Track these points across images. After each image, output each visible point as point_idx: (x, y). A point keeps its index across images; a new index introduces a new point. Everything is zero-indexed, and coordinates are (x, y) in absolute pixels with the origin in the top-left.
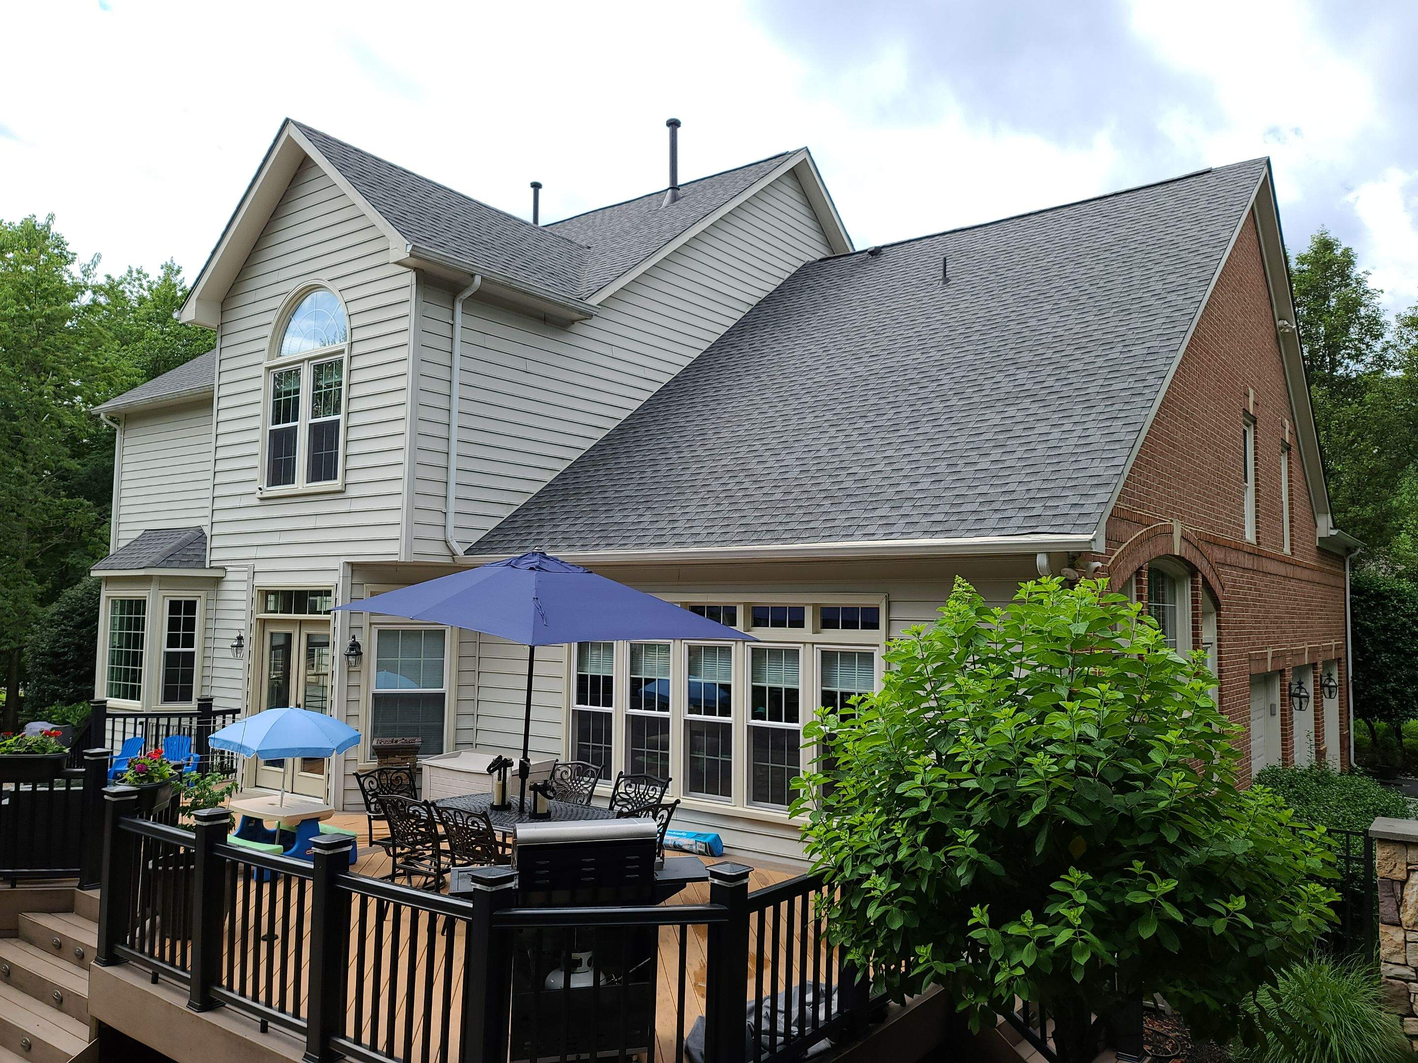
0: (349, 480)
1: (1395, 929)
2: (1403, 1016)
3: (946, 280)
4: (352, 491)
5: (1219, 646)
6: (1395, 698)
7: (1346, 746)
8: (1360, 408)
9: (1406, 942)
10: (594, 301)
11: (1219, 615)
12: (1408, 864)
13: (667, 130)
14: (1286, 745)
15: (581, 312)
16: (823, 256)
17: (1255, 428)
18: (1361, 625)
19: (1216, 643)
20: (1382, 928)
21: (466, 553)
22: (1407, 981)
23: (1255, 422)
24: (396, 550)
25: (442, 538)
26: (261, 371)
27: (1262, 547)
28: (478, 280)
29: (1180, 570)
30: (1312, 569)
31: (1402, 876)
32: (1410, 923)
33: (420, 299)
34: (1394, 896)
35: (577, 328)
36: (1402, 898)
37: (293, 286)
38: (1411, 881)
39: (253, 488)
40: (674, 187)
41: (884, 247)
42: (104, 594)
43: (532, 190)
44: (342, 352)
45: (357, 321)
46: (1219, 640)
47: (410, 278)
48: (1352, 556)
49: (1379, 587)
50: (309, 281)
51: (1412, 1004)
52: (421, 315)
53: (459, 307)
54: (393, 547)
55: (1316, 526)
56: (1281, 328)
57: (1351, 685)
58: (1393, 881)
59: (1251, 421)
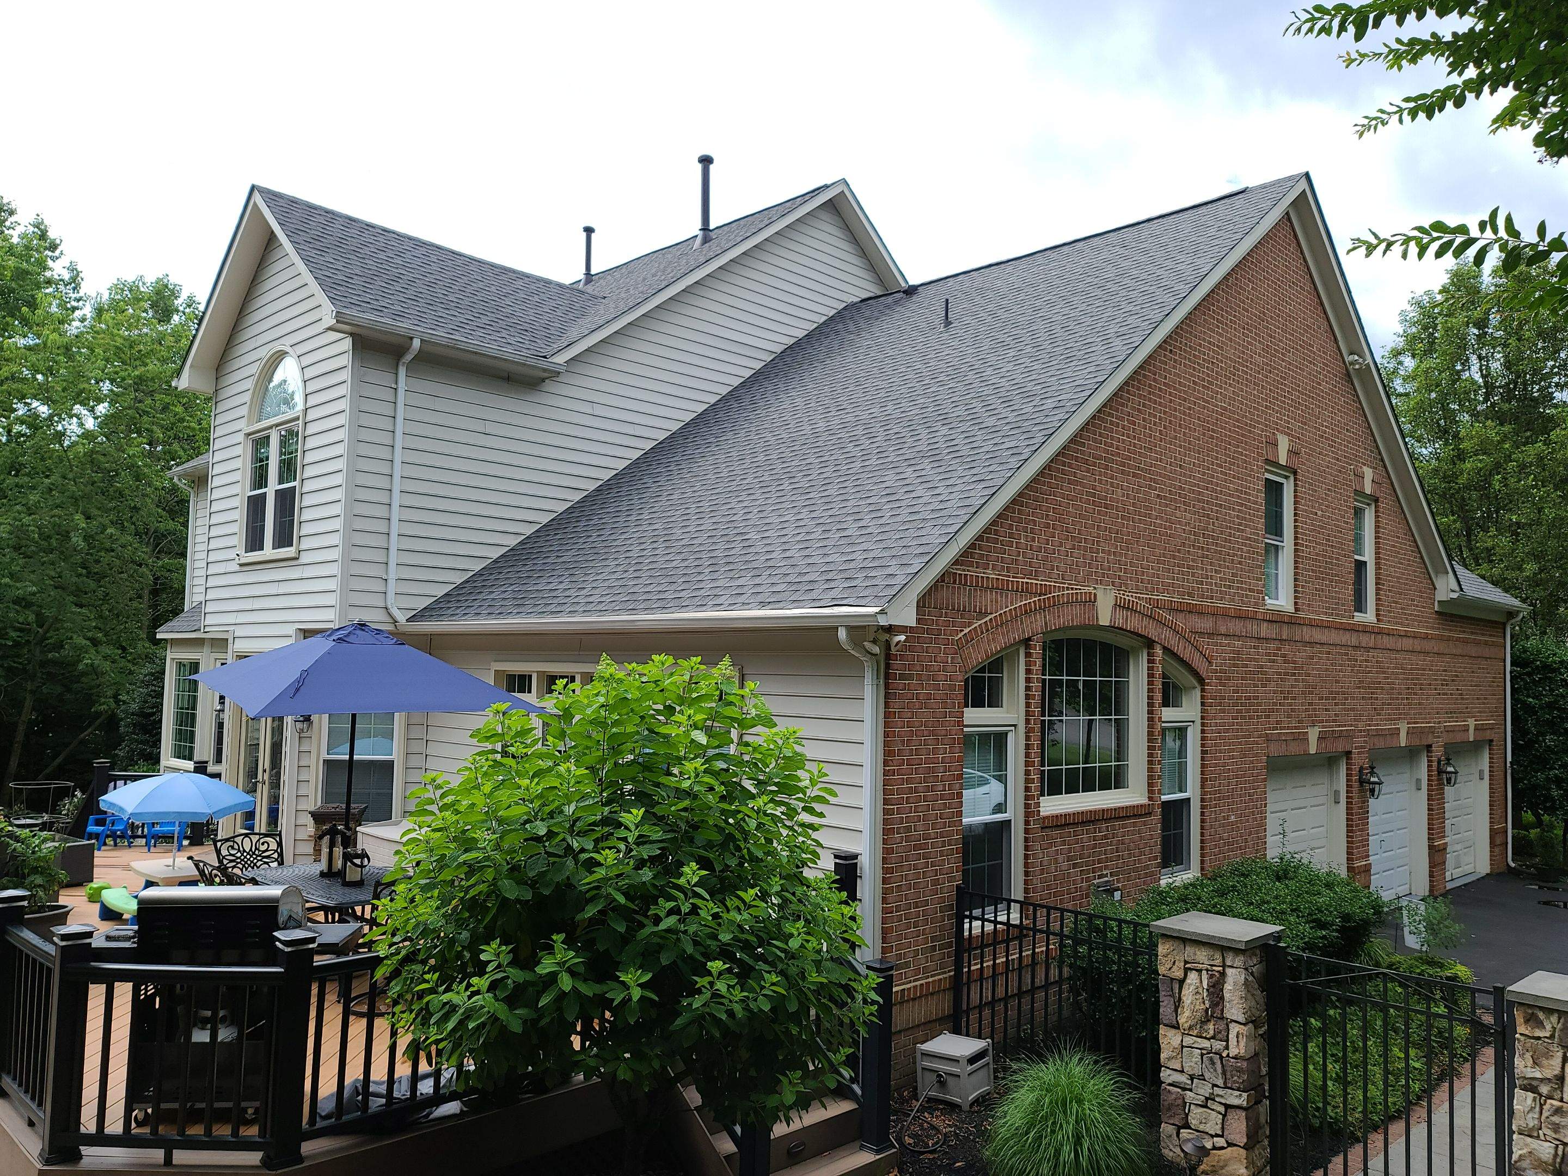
0: (303, 547)
1: (1173, 1031)
2: (1179, 1128)
4: (305, 558)
5: (1203, 724)
7: (1498, 841)
9: (1183, 1047)
10: (561, 359)
11: (1203, 690)
14: (1352, 837)
15: (545, 370)
17: (1295, 480)
19: (1198, 721)
20: (1162, 1030)
21: (408, 620)
22: (1184, 1089)
23: (1295, 473)
24: (332, 618)
25: (383, 605)
26: (240, 437)
27: (1301, 615)
28: (416, 343)
31: (1179, 974)
32: (1186, 1026)
33: (357, 364)
34: (1172, 996)
35: (549, 386)
36: (1180, 999)
37: (265, 353)
38: (1188, 981)
39: (231, 554)
40: (705, 228)
41: (922, 285)
42: (169, 656)
43: (584, 234)
44: (298, 418)
45: (312, 387)
46: (1202, 718)
47: (347, 344)
50: (277, 346)
52: (358, 380)
53: (402, 371)
55: (1435, 589)
56: (1351, 363)
58: (1172, 979)
59: (1290, 472)
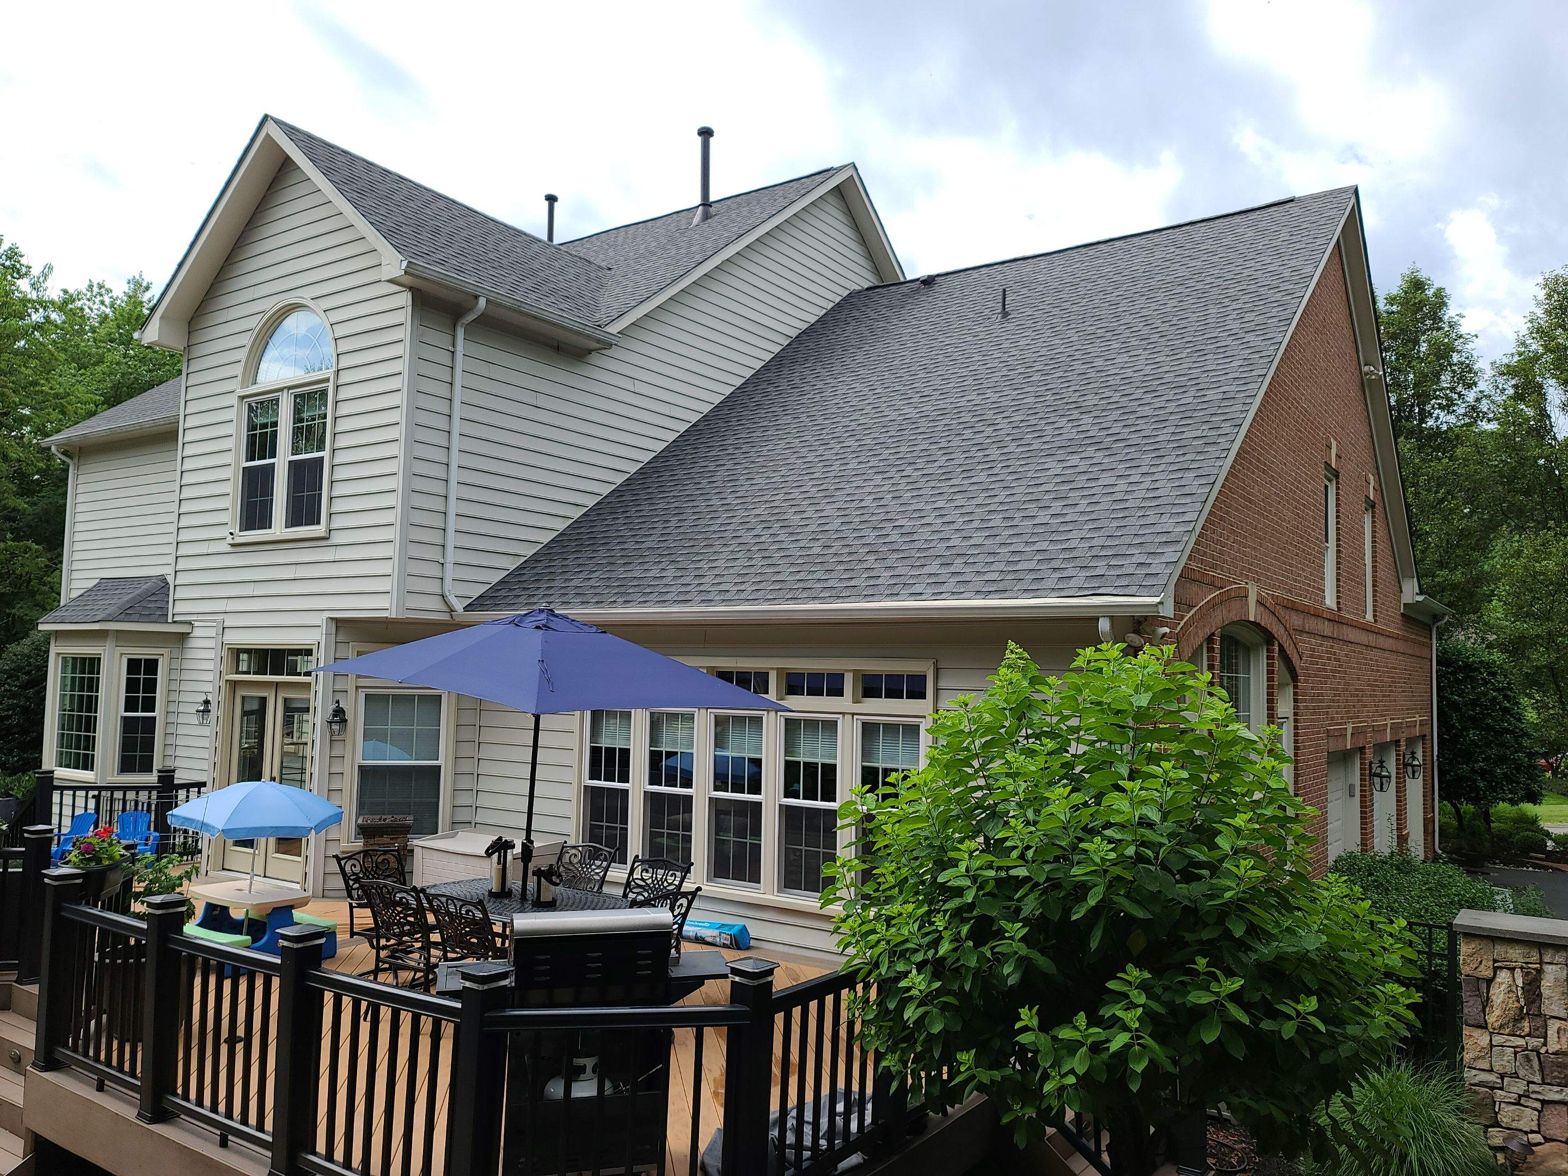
0: (333, 526)
1: (1480, 1031)
2: (1487, 1127)
3: (1005, 314)
4: (337, 538)
5: (1296, 721)
6: (1483, 779)
7: (1430, 831)
8: (1451, 463)
9: (1492, 1046)
10: (614, 329)
11: (1295, 687)
12: (1495, 961)
13: (699, 140)
14: (1366, 829)
15: (598, 341)
16: (871, 285)
17: (1338, 483)
18: (1448, 700)
19: (1292, 718)
20: (1466, 1031)
21: (466, 609)
22: (1493, 1088)
23: (1337, 477)
24: (387, 605)
25: (439, 592)
26: (233, 400)
27: (1343, 614)
28: (482, 302)
29: (1256, 638)
30: (1396, 638)
31: (1489, 973)
32: (1496, 1025)
33: (416, 322)
34: (1480, 996)
35: (595, 358)
36: (1488, 998)
37: (271, 305)
38: (1498, 980)
39: (224, 532)
40: (706, 203)
41: (938, 275)
42: (54, 650)
43: (547, 203)
44: (327, 380)
45: (344, 346)
46: (1295, 714)
47: (405, 299)
48: (1439, 624)
49: (1468, 658)
50: (291, 298)
51: (1496, 1113)
52: (418, 340)
53: (460, 333)
54: (383, 602)
55: (1401, 592)
56: (1366, 374)
57: (1436, 764)
58: (1478, 979)
59: (1333, 475)
